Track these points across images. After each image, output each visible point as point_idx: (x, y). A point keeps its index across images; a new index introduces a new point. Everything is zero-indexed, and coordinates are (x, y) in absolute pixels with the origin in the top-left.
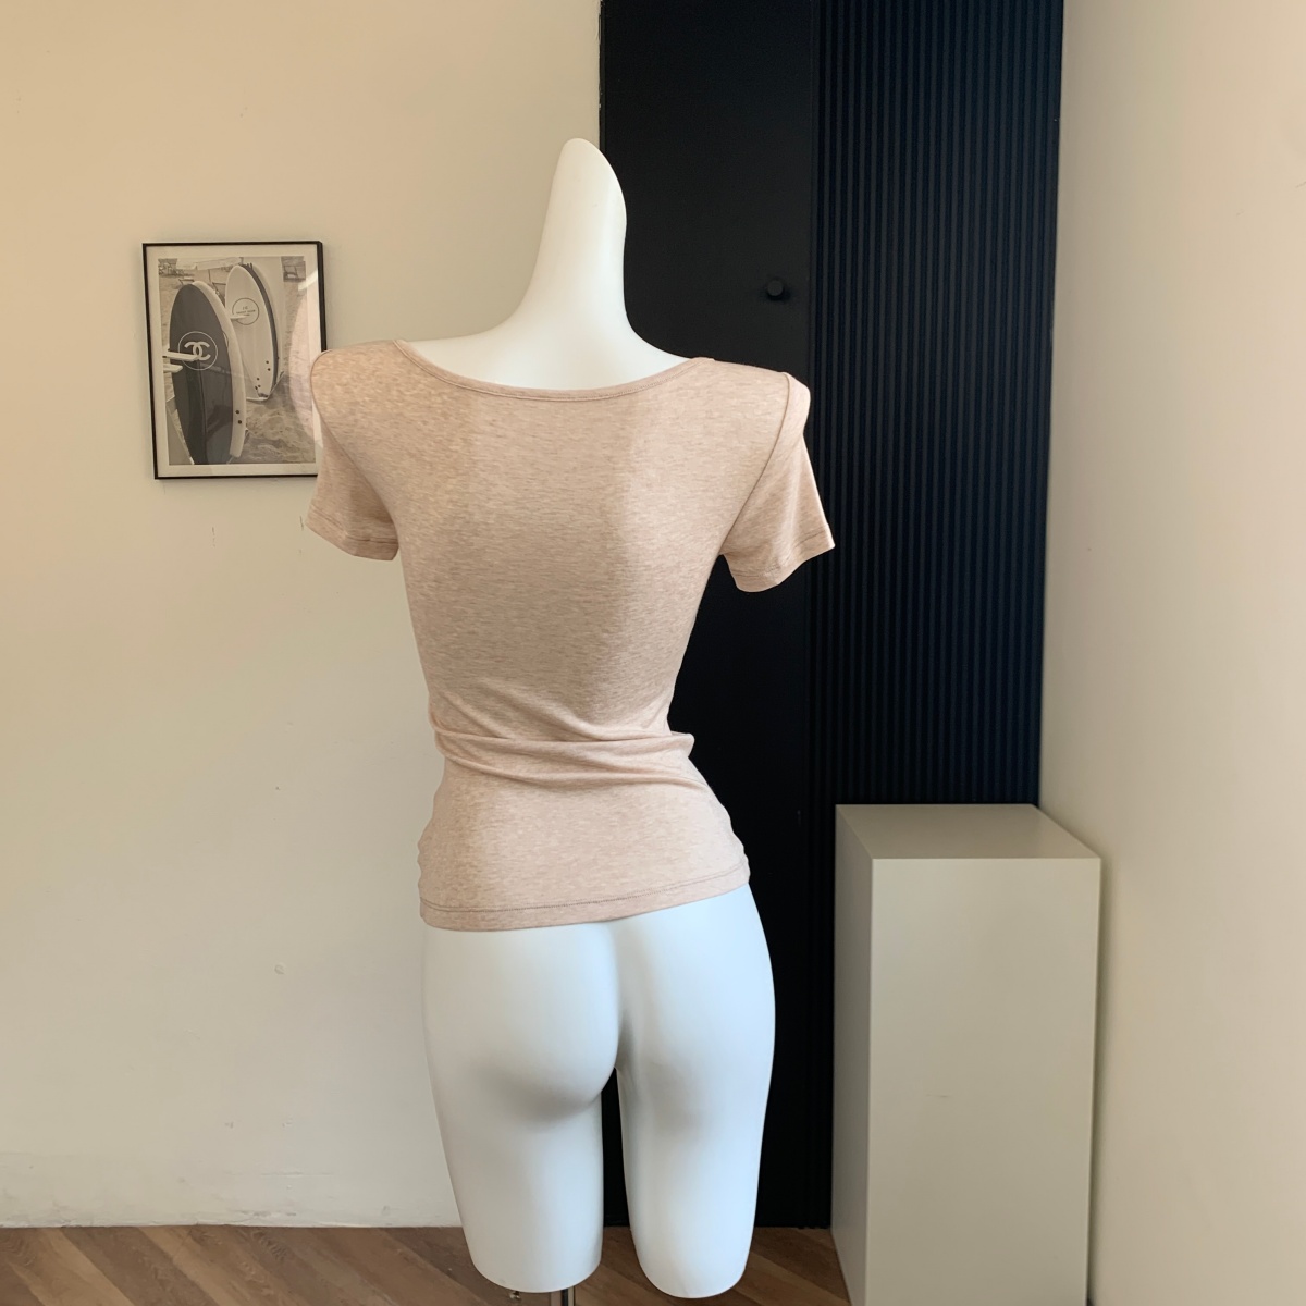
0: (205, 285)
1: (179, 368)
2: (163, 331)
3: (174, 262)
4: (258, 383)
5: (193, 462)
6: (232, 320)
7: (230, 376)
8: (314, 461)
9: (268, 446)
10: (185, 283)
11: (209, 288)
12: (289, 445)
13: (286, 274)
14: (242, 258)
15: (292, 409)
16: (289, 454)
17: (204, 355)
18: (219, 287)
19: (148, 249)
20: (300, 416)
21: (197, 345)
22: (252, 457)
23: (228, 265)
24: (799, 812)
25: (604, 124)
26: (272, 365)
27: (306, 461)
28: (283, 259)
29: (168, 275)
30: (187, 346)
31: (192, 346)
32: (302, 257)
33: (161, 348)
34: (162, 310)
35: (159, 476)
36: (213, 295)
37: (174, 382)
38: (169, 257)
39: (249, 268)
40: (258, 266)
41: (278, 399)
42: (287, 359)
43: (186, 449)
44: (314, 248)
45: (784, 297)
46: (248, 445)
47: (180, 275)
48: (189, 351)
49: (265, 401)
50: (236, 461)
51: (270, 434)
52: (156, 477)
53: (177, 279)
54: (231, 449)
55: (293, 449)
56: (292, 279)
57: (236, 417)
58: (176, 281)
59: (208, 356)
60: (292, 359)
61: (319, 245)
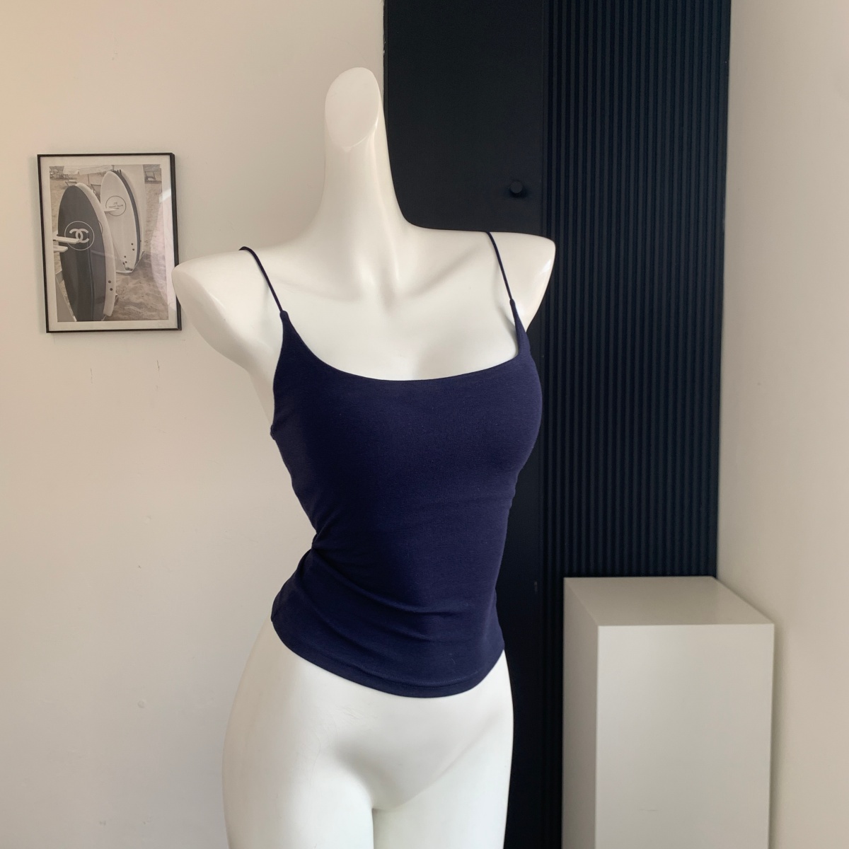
0: (84, 185)
1: (64, 249)
2: (53, 221)
3: (61, 168)
4: (125, 260)
5: (75, 320)
6: (106, 213)
7: (104, 257)
8: (167, 318)
9: (132, 307)
10: (70, 185)
11: (88, 189)
12: (149, 307)
13: (146, 178)
14: (113, 166)
15: (150, 279)
16: (150, 313)
17: (84, 239)
18: (95, 187)
19: (42, 159)
20: (158, 285)
21: (79, 231)
22: (121, 316)
23: (102, 171)
24: (536, 583)
25: (387, 66)
26: (135, 247)
27: (161, 319)
28: (144, 166)
29: (57, 179)
30: (71, 232)
31: (75, 232)
32: (159, 165)
33: (52, 234)
34: (52, 205)
35: (50, 330)
36: (91, 193)
37: (62, 260)
38: (57, 165)
39: (119, 173)
40: (124, 172)
41: (140, 272)
42: (146, 242)
43: (71, 310)
44: (167, 158)
45: (522, 195)
46: (117, 306)
47: (66, 179)
48: (73, 236)
49: (129, 274)
50: (108, 319)
51: (134, 298)
52: (48, 331)
53: (64, 182)
54: (105, 311)
55: (151, 309)
56: (151, 182)
57: (108, 286)
58: (63, 183)
59: (88, 240)
60: (152, 242)
61: (172, 157)
